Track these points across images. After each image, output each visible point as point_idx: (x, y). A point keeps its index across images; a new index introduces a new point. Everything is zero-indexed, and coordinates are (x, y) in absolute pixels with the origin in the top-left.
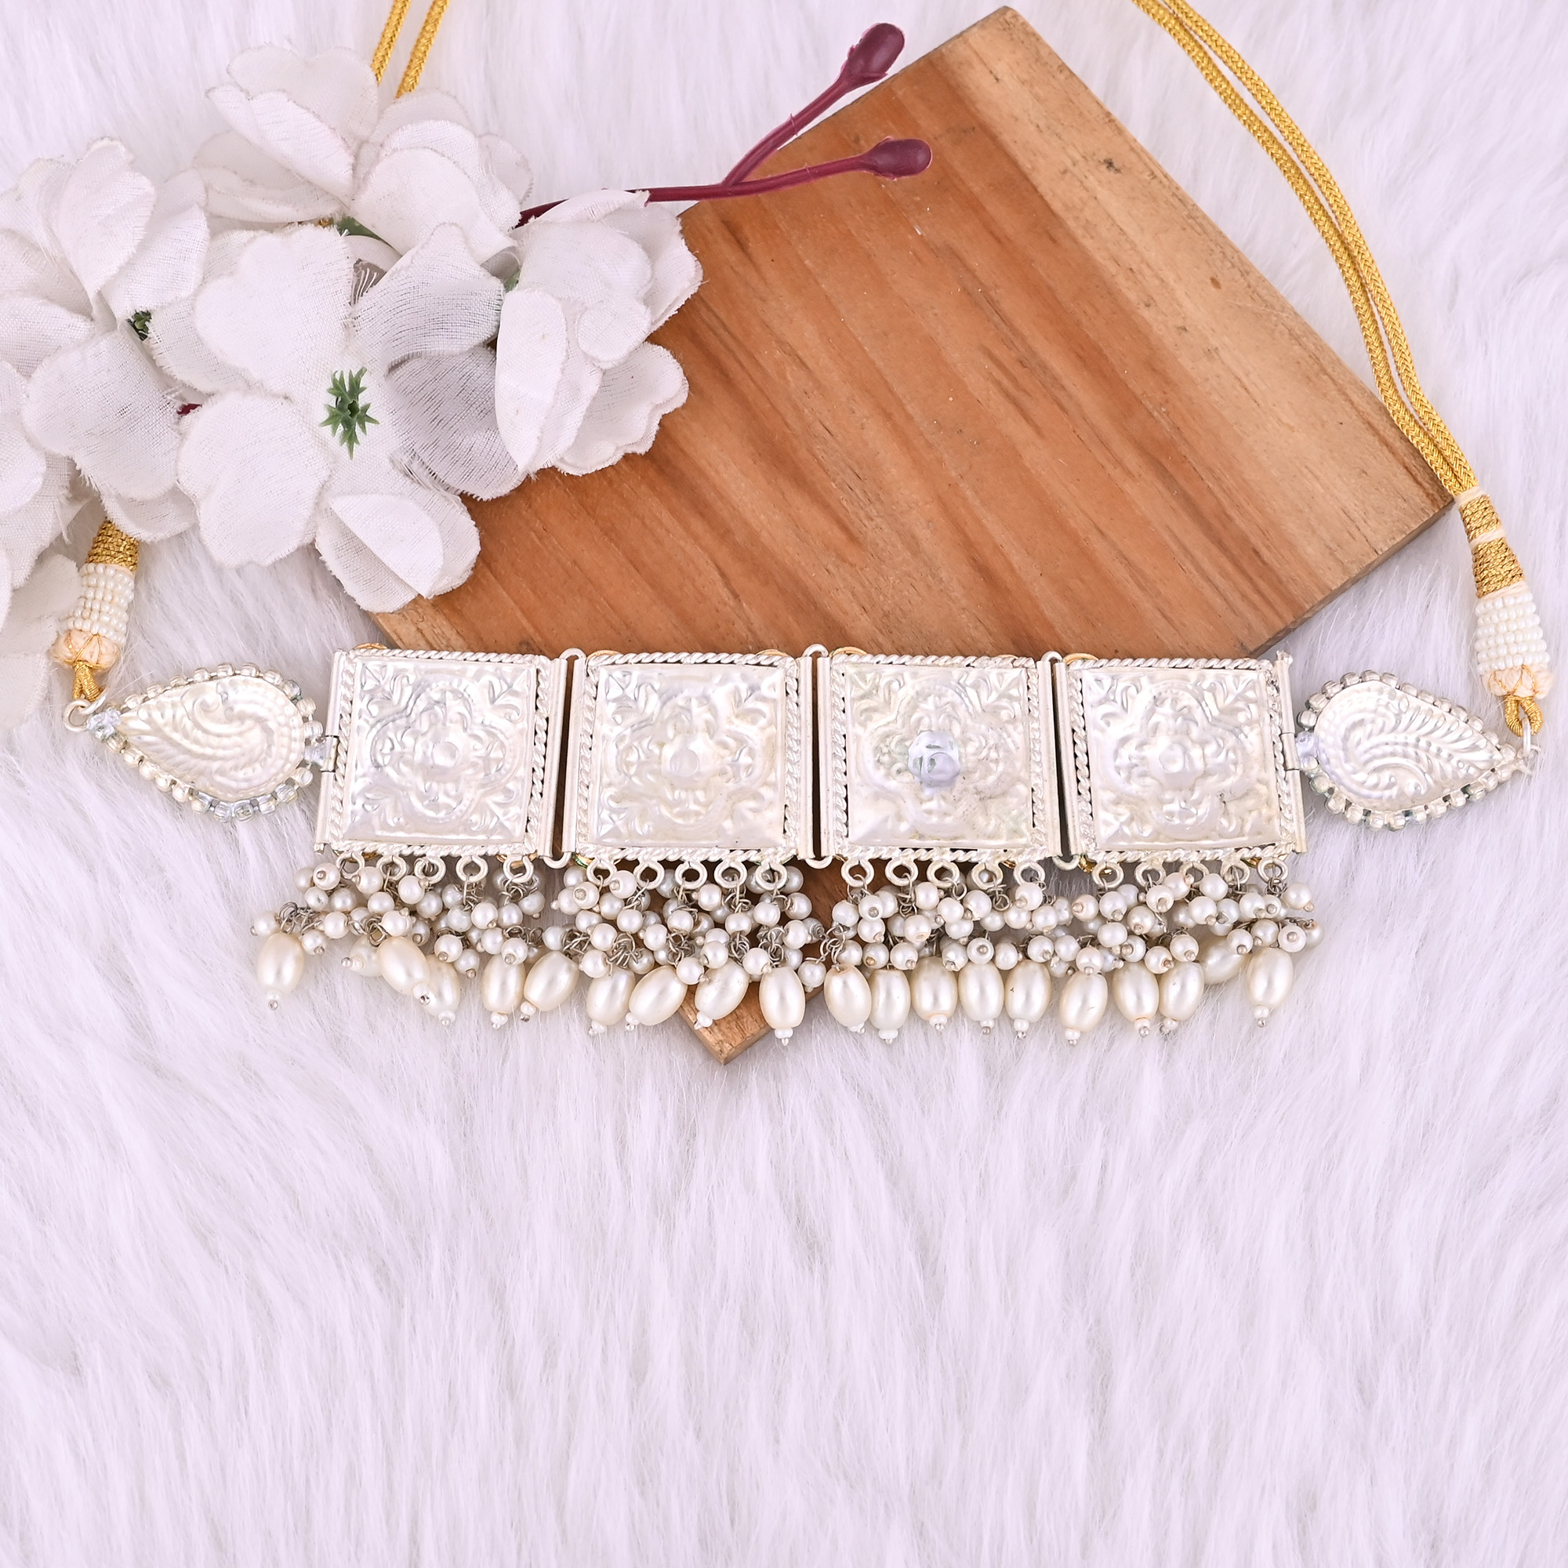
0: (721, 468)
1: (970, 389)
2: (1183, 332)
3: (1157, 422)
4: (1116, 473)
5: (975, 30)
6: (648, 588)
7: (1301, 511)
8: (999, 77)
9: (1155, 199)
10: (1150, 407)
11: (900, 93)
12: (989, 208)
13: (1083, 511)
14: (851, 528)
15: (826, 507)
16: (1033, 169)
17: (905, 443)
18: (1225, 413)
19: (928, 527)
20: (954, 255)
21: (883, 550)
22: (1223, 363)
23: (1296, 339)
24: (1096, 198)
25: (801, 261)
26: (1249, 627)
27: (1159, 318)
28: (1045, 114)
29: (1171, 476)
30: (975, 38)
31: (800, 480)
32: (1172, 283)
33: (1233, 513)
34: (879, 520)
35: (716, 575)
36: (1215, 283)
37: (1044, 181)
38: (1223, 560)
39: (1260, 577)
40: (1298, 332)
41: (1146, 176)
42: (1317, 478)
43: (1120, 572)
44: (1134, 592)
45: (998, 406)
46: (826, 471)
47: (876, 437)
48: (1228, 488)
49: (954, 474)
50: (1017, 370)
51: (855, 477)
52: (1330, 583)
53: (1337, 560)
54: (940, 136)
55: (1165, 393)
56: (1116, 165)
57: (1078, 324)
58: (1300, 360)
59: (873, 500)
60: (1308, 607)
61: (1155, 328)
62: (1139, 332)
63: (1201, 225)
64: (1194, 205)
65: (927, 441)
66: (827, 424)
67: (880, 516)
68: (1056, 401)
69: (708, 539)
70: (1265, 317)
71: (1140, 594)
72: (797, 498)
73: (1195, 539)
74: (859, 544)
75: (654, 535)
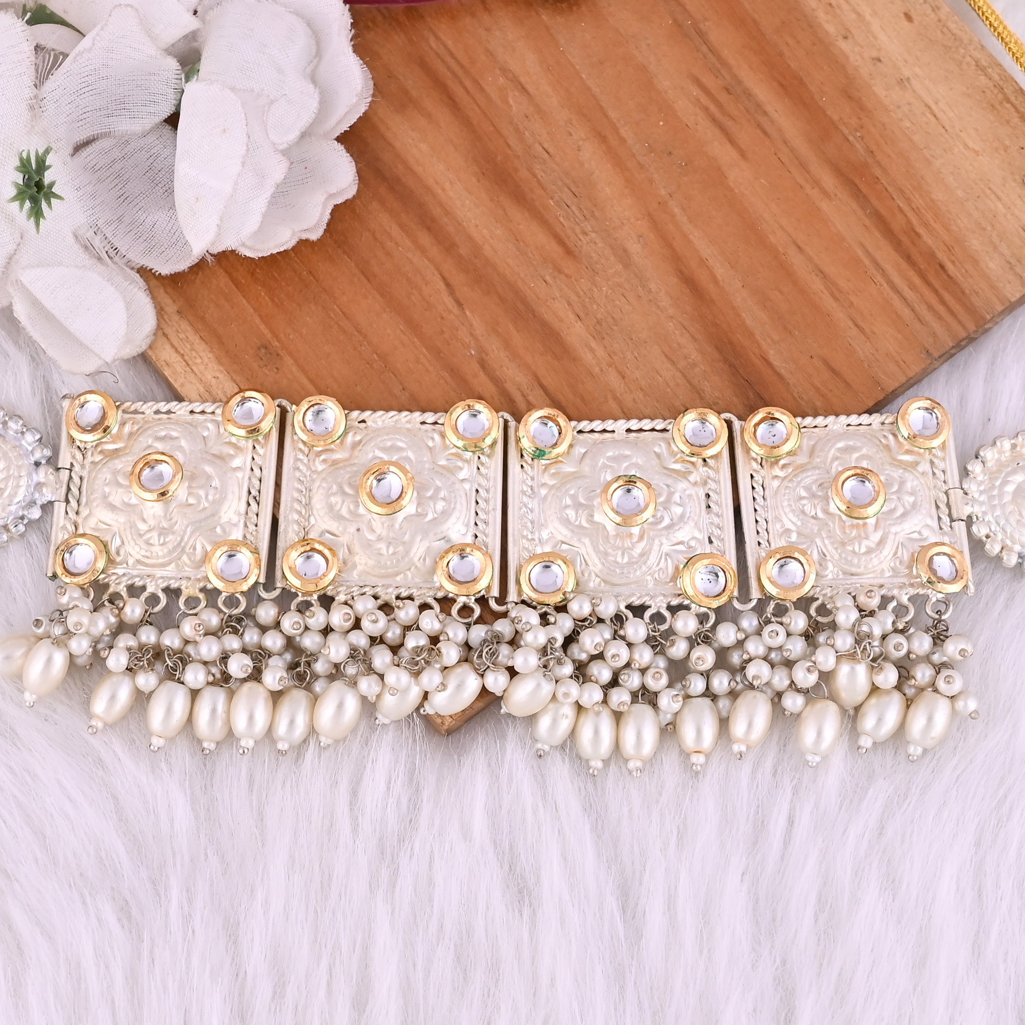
0: (447, 186)
1: (679, 114)
2: (878, 64)
3: (852, 145)
4: (814, 193)
6: (378, 296)
7: (984, 229)
10: (846, 132)
13: (781, 227)
14: (567, 242)
15: (544, 222)
17: (619, 163)
18: (916, 138)
19: (639, 241)
21: (597, 263)
22: (914, 91)
23: (982, 70)
26: (934, 335)
27: (856, 50)
29: (864, 196)
31: (519, 197)
32: (868, 17)
33: (921, 231)
34: (593, 235)
35: (442, 285)
36: (908, 17)
38: (912, 274)
39: (946, 289)
40: (984, 64)
42: (999, 198)
43: (816, 284)
44: (828, 302)
45: (705, 130)
46: (544, 190)
47: (591, 157)
48: (917, 208)
49: (663, 192)
50: (723, 97)
51: (570, 194)
52: (1009, 296)
53: (1016, 274)
55: (860, 119)
57: (781, 55)
58: (985, 90)
59: (588, 216)
60: (988, 317)
61: (851, 59)
65: (639, 163)
66: (546, 146)
67: (594, 232)
68: (759, 126)
69: (435, 251)
70: (954, 49)
71: (834, 305)
72: (517, 215)
73: (886, 255)
74: (575, 257)
75: (383, 248)
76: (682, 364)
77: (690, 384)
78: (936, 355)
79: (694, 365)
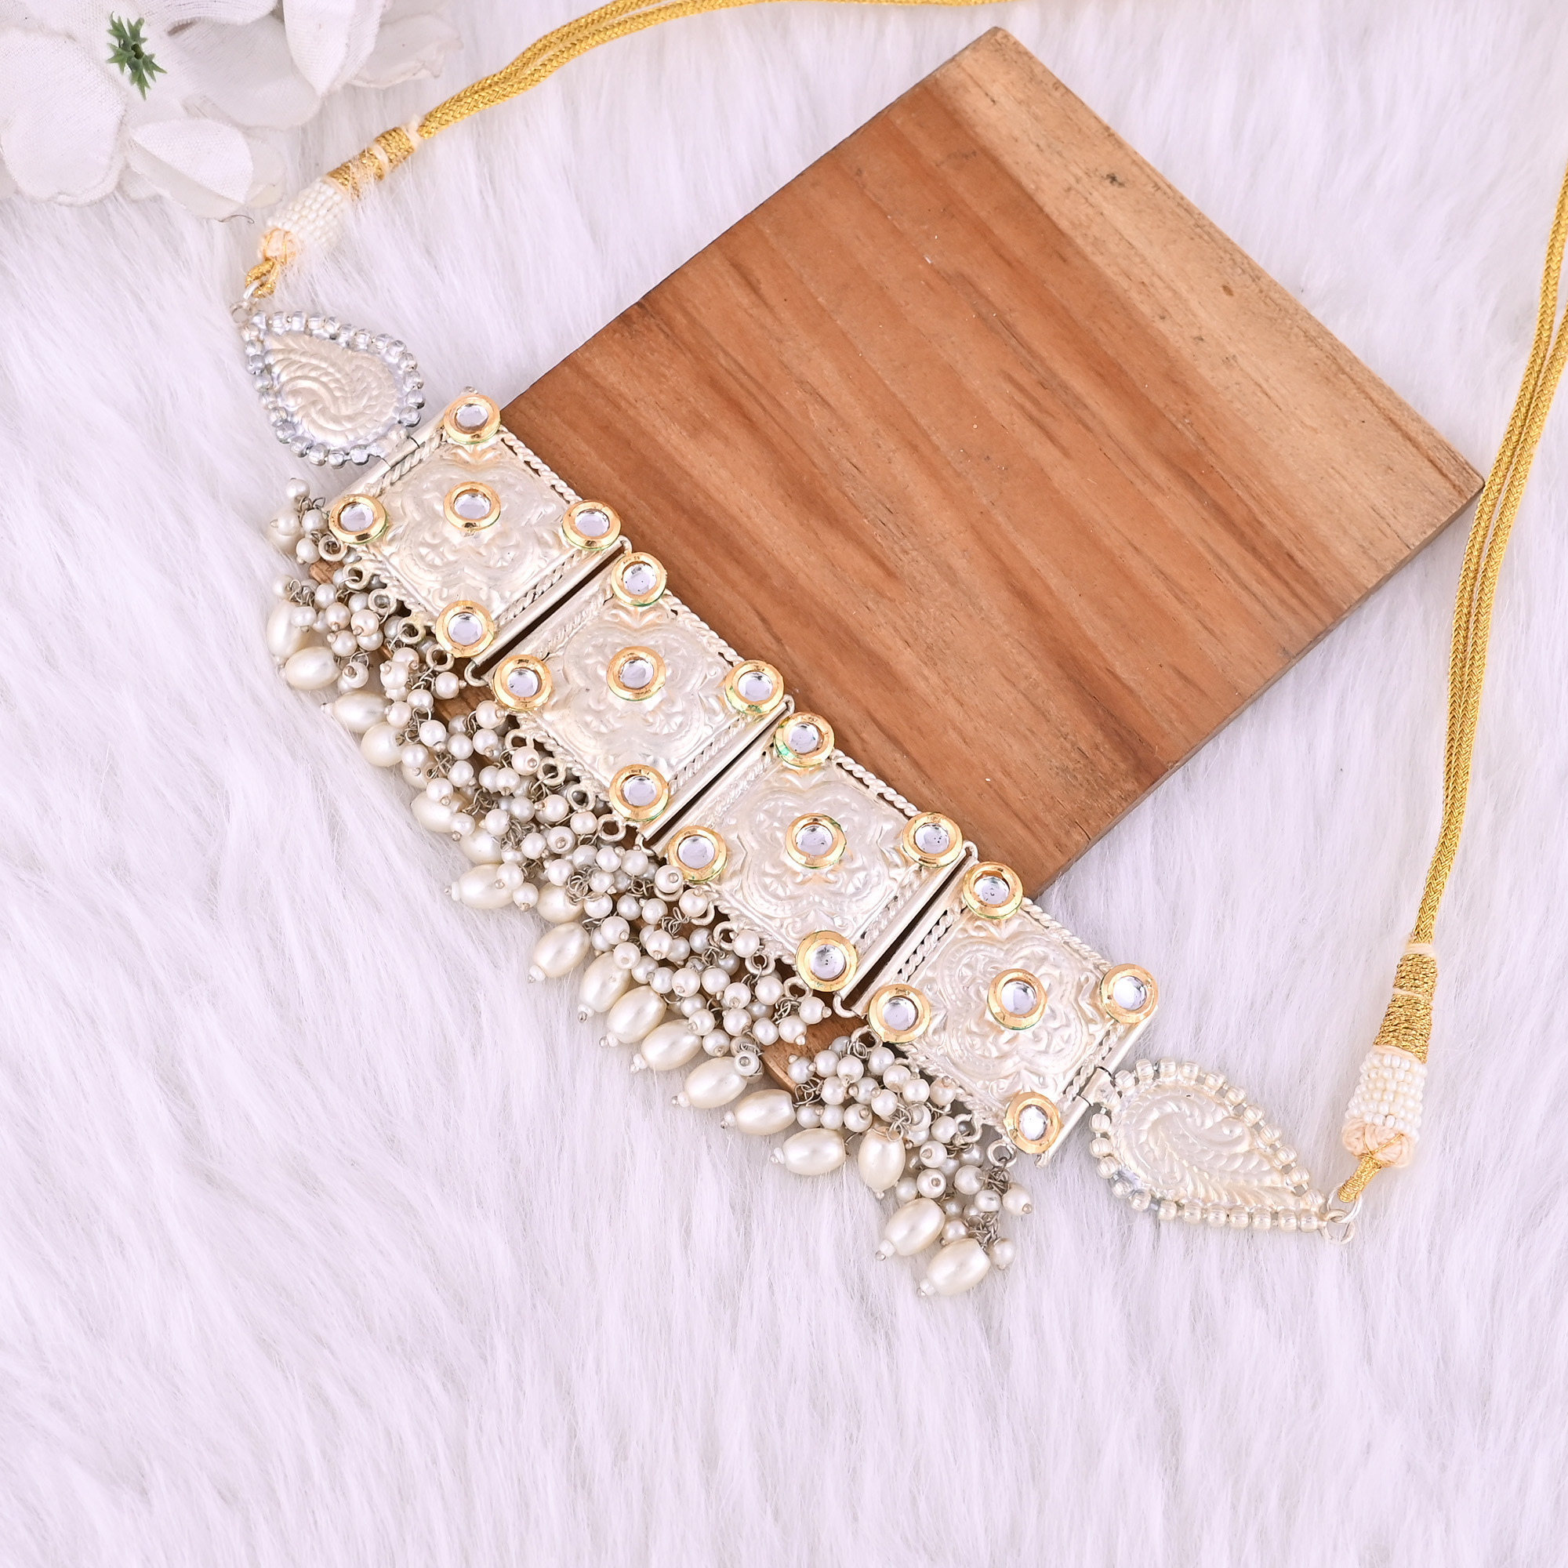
0: (753, 512)
1: (993, 414)
2: (1201, 343)
3: (1182, 434)
4: (1146, 489)
5: (967, 52)
7: (1332, 513)
8: (995, 99)
9: (1160, 211)
10: (1174, 419)
11: (898, 122)
12: (996, 232)
13: (1115, 528)
14: (887, 563)
15: (860, 544)
16: (1037, 188)
17: (934, 474)
18: (1249, 419)
19: (964, 555)
20: (965, 279)
21: (921, 584)
22: (1241, 370)
23: (1312, 341)
24: (1102, 214)
25: (815, 299)
26: (1290, 632)
27: (1175, 330)
28: (1043, 132)
29: (1201, 488)
30: (967, 61)
31: (832, 519)
32: (1184, 293)
33: (1265, 520)
34: (914, 553)
35: (757, 621)
36: (1228, 290)
37: (1048, 200)
38: (1259, 567)
39: (1297, 580)
40: (1314, 334)
41: (1150, 188)
42: (1344, 478)
43: (1158, 587)
44: (1173, 605)
45: (1023, 430)
46: (857, 508)
47: (904, 470)
48: (1258, 495)
49: (984, 501)
50: (1038, 393)
51: (886, 511)
52: (1365, 582)
53: (1371, 558)
54: (942, 163)
55: (1187, 404)
56: (1119, 179)
57: (1095, 341)
58: (1317, 362)
59: (906, 533)
60: (1346, 608)
61: (1171, 340)
62: (1156, 345)
63: (1208, 234)
64: (1200, 214)
65: (955, 471)
66: (854, 461)
67: (914, 549)
68: (1080, 420)
69: (745, 585)
70: (1279, 321)
71: (1179, 607)
72: (833, 541)
73: (1228, 547)
74: (896, 577)
76: (1023, 685)
77: (1033, 705)
78: (1294, 653)
79: (1036, 685)
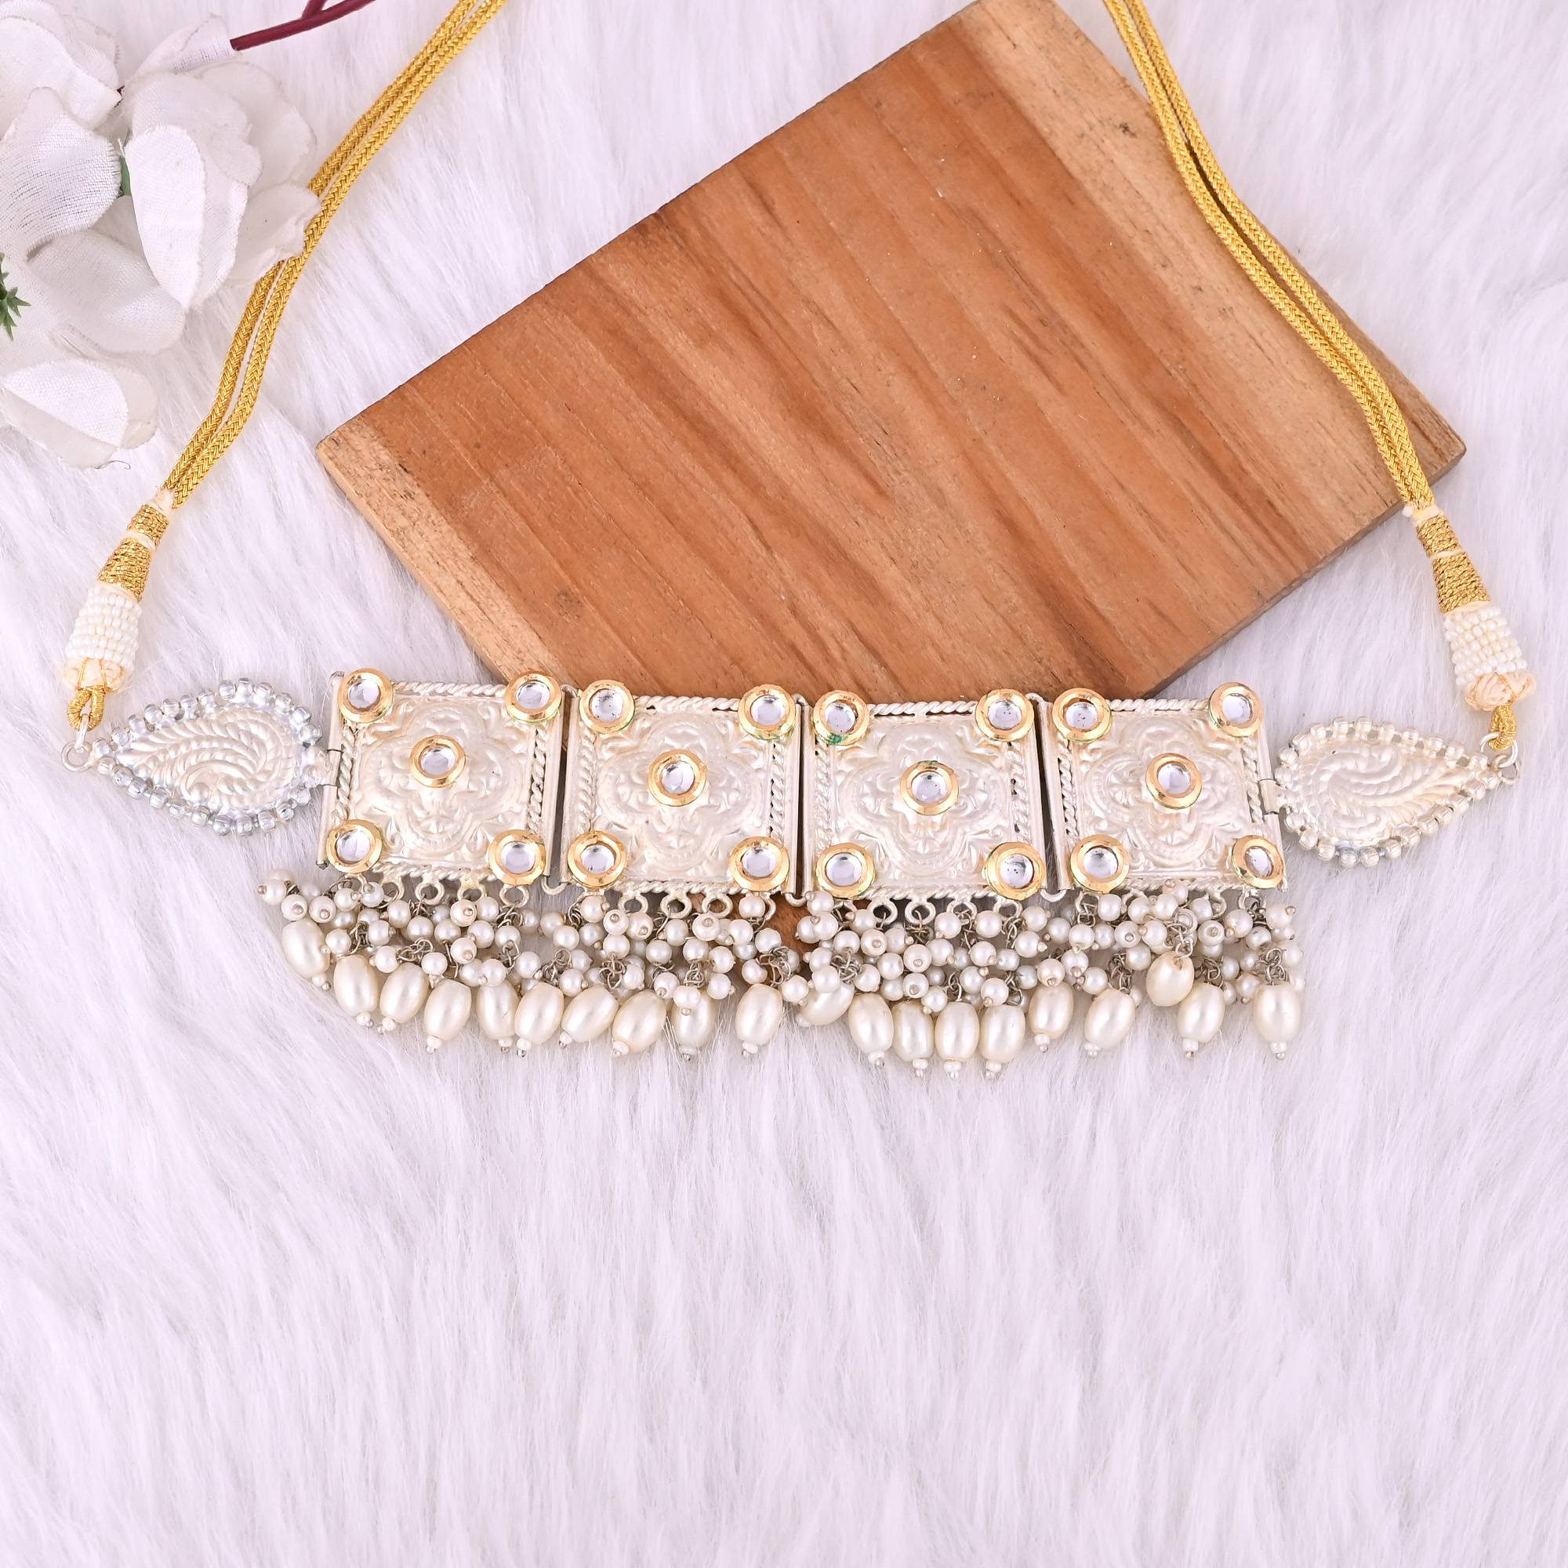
0: (751, 423)
1: (992, 346)
2: (1199, 293)
3: (1174, 379)
4: (1135, 429)
6: (682, 540)
7: (1315, 465)
8: (1016, 43)
10: (1167, 364)
11: (921, 58)
12: (1009, 171)
13: (1102, 464)
14: (879, 482)
15: (854, 461)
16: (1051, 133)
17: (930, 399)
18: (1241, 370)
19: (954, 480)
20: (974, 215)
21: (910, 503)
22: (1237, 321)
24: (1112, 161)
25: (827, 223)
26: (1266, 577)
27: (1175, 278)
28: (1061, 79)
29: (1188, 432)
30: (992, 5)
31: (828, 435)
32: (1187, 244)
33: (1248, 467)
34: (906, 474)
35: (749, 528)
37: (1061, 144)
38: (1240, 511)
39: (1276, 528)
41: (1161, 141)
42: (1329, 433)
43: (1140, 524)
44: (1154, 543)
45: (1020, 363)
46: (854, 427)
47: (901, 393)
48: (1244, 444)
49: (977, 429)
50: (1038, 329)
51: (881, 432)
52: (1342, 534)
53: (1349, 512)
54: (960, 101)
55: (1181, 350)
56: (1132, 129)
57: (1097, 284)
59: (900, 454)
60: (1321, 557)
61: (1170, 288)
62: (1156, 292)
65: (952, 399)
66: (853, 381)
67: (906, 470)
68: (1076, 359)
69: (740, 492)
71: (1160, 545)
72: (826, 454)
73: (1212, 492)
74: (887, 497)
75: (686, 489)
76: (1002, 608)
77: (1011, 628)
78: (1267, 596)
79: (1015, 609)
